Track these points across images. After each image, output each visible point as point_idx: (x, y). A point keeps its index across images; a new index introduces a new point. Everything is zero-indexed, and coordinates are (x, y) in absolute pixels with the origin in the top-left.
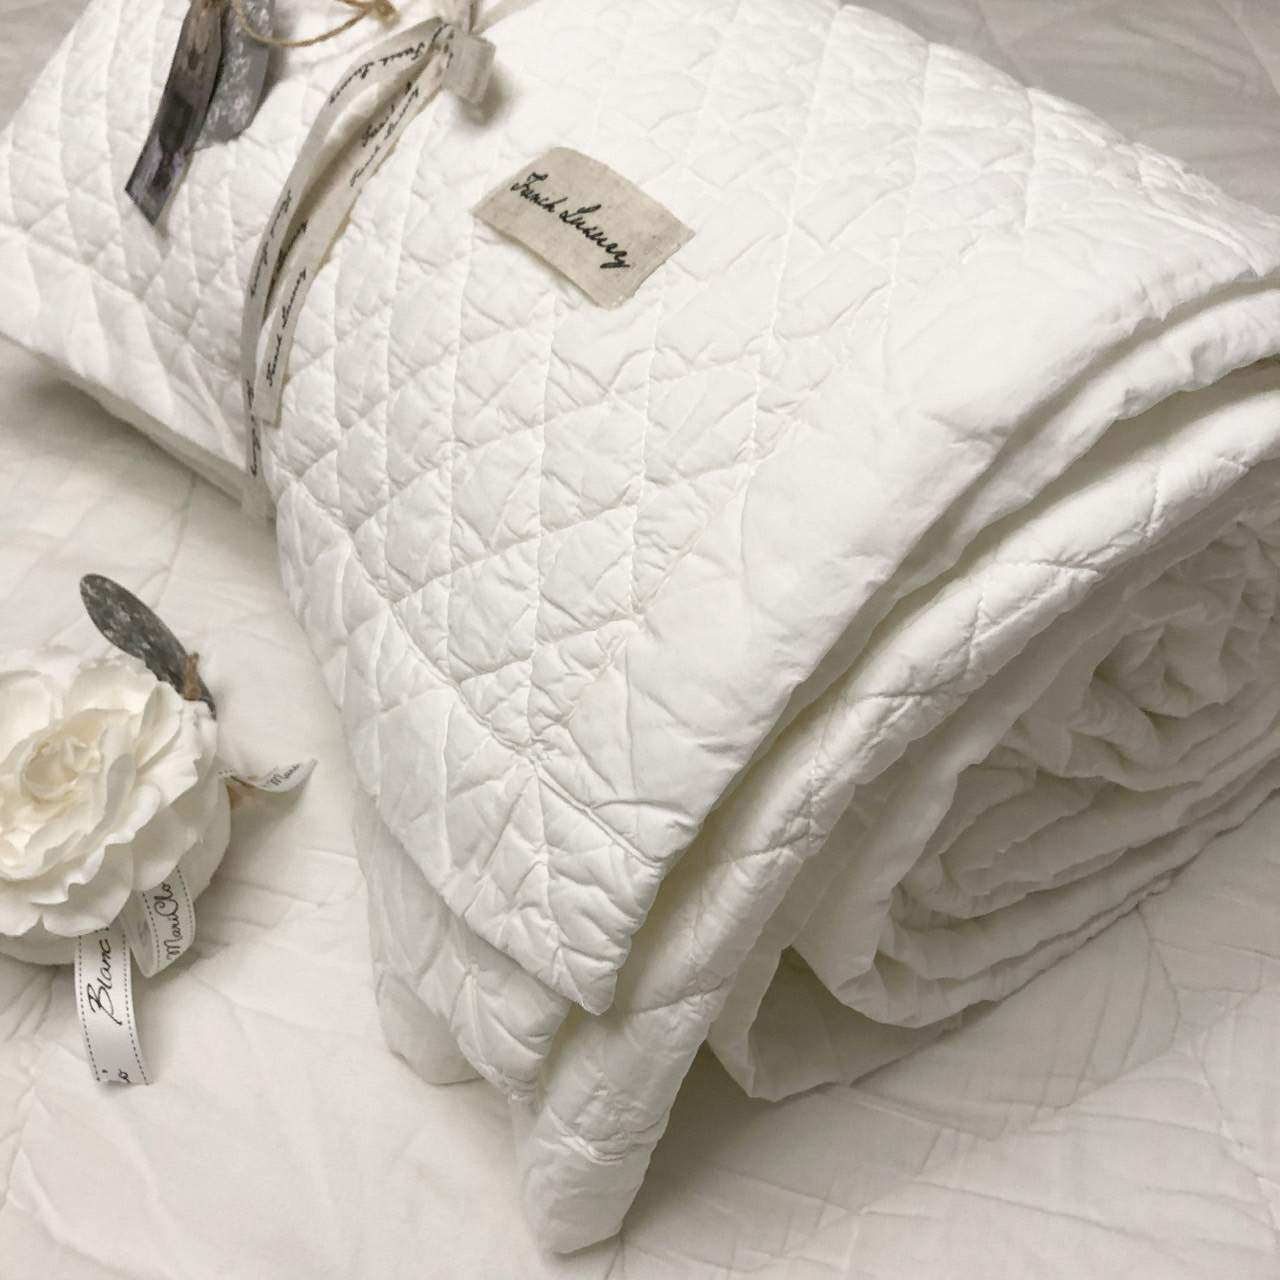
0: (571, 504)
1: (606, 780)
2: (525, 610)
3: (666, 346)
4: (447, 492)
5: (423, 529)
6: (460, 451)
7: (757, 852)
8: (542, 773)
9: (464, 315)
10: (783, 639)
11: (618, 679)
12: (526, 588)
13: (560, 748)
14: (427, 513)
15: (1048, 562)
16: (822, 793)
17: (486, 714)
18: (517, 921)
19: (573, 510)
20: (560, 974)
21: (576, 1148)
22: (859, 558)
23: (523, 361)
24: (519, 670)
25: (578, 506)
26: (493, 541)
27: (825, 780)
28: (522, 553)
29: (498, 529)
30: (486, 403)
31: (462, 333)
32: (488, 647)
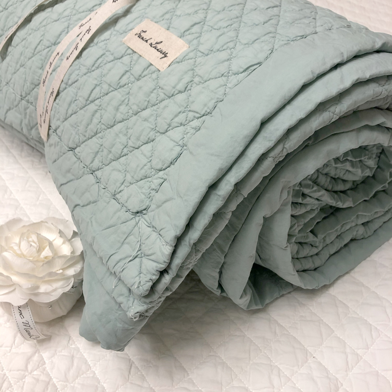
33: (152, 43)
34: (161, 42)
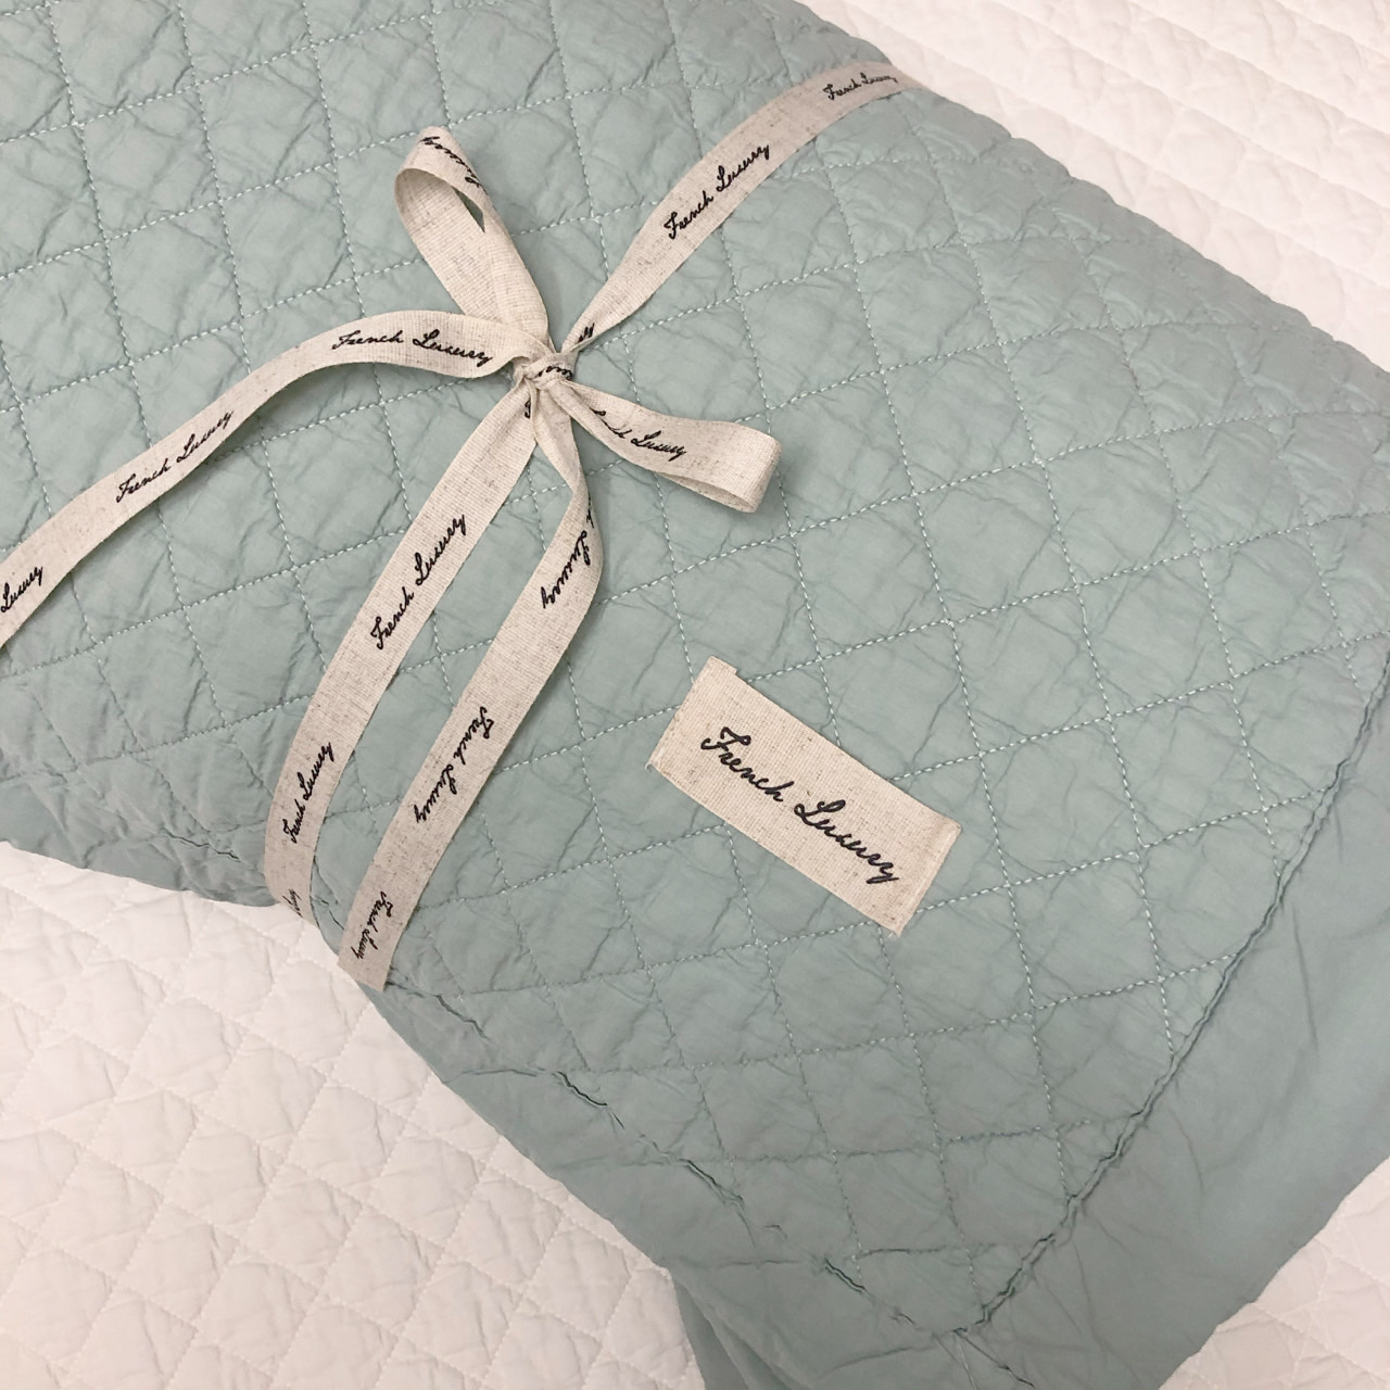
33: (802, 807)
34: (841, 804)
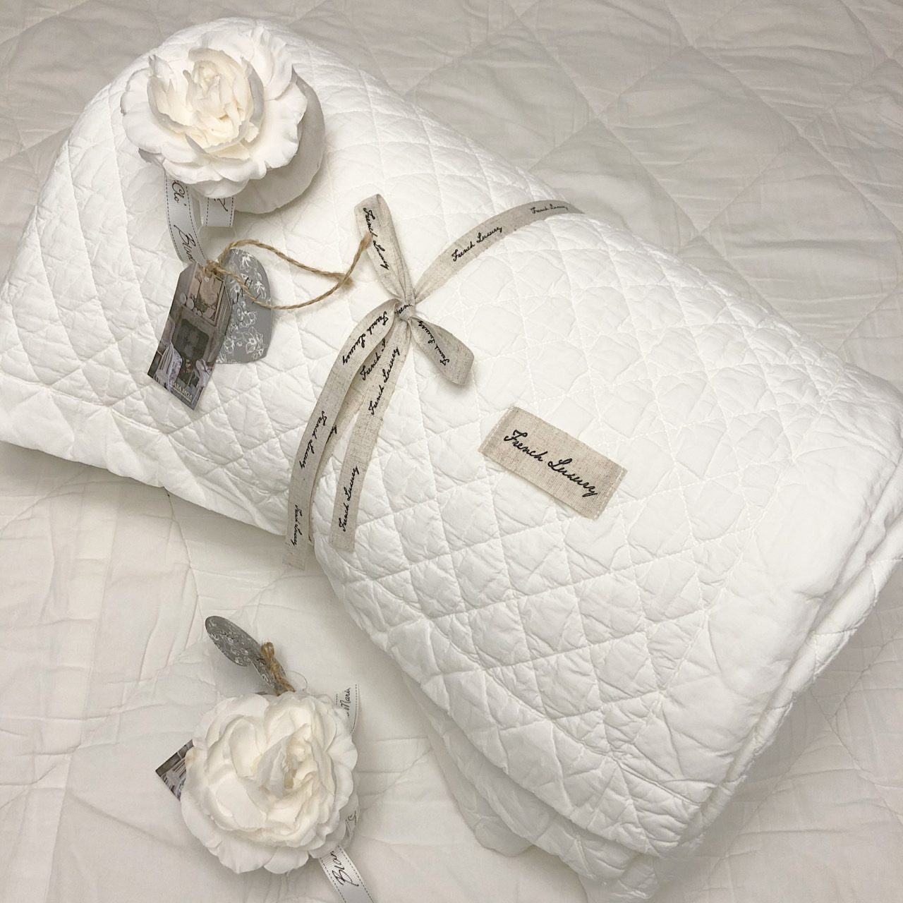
0: (606, 632)
1: (666, 771)
2: (591, 686)
3: (637, 545)
4: (518, 618)
5: (508, 638)
6: (520, 596)
7: (733, 781)
8: (622, 766)
9: (499, 518)
10: (750, 705)
11: (662, 724)
12: (588, 675)
13: (631, 754)
14: (507, 629)
15: (840, 632)
16: (760, 752)
17: (580, 737)
18: (621, 830)
19: (607, 635)
20: (649, 849)
21: (637, 895)
22: (777, 663)
23: (550, 550)
24: (595, 716)
25: (610, 633)
26: (559, 648)
27: (761, 748)
28: (581, 657)
29: (561, 642)
30: (532, 572)
31: (501, 529)
32: (574, 706)
